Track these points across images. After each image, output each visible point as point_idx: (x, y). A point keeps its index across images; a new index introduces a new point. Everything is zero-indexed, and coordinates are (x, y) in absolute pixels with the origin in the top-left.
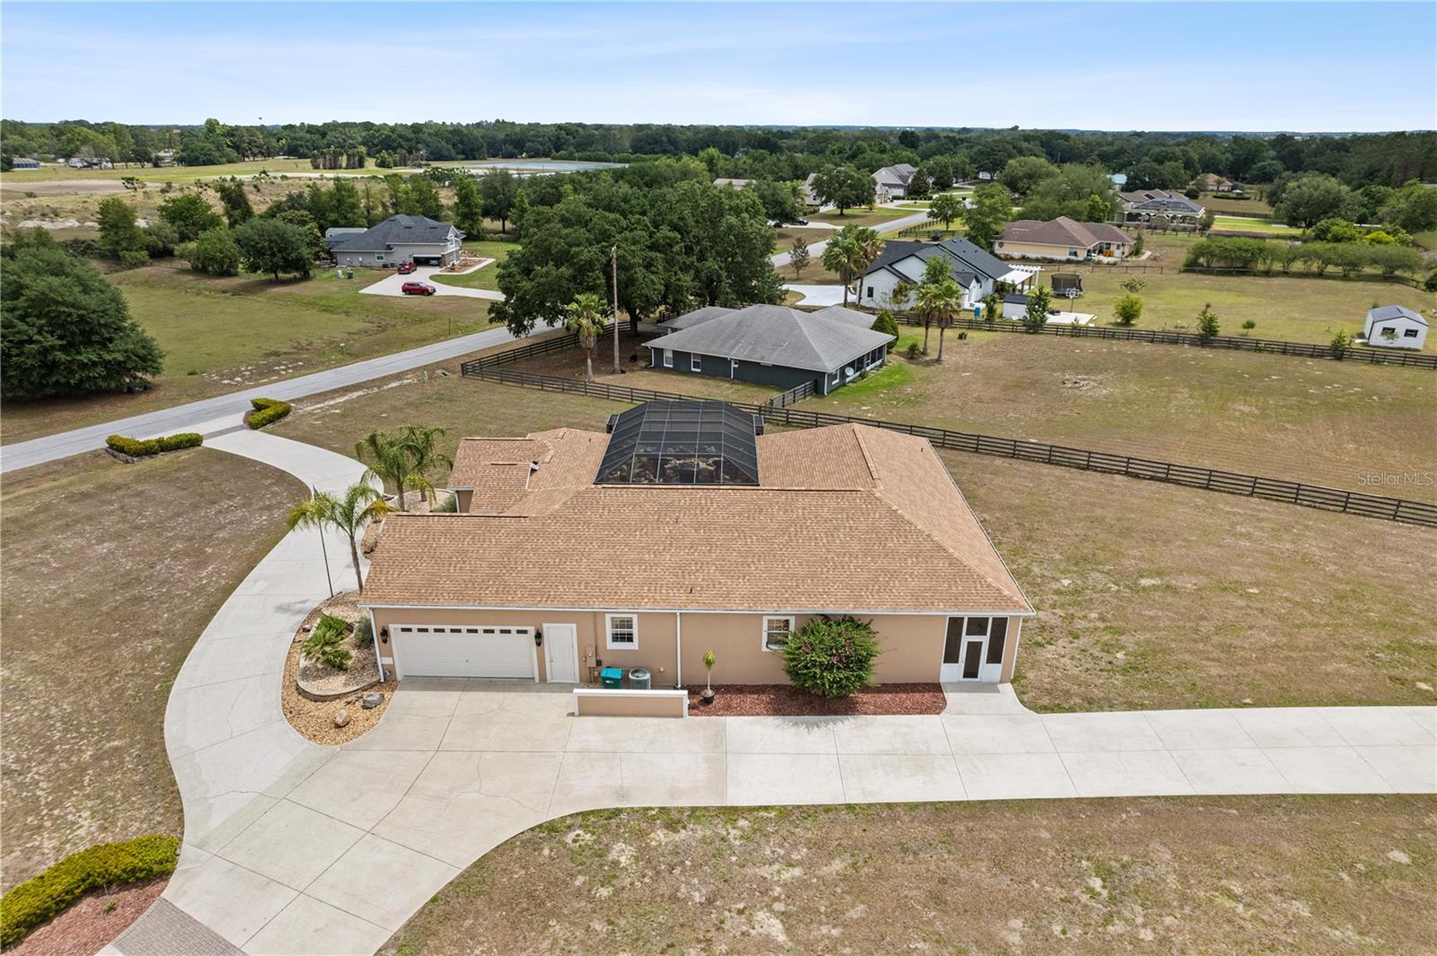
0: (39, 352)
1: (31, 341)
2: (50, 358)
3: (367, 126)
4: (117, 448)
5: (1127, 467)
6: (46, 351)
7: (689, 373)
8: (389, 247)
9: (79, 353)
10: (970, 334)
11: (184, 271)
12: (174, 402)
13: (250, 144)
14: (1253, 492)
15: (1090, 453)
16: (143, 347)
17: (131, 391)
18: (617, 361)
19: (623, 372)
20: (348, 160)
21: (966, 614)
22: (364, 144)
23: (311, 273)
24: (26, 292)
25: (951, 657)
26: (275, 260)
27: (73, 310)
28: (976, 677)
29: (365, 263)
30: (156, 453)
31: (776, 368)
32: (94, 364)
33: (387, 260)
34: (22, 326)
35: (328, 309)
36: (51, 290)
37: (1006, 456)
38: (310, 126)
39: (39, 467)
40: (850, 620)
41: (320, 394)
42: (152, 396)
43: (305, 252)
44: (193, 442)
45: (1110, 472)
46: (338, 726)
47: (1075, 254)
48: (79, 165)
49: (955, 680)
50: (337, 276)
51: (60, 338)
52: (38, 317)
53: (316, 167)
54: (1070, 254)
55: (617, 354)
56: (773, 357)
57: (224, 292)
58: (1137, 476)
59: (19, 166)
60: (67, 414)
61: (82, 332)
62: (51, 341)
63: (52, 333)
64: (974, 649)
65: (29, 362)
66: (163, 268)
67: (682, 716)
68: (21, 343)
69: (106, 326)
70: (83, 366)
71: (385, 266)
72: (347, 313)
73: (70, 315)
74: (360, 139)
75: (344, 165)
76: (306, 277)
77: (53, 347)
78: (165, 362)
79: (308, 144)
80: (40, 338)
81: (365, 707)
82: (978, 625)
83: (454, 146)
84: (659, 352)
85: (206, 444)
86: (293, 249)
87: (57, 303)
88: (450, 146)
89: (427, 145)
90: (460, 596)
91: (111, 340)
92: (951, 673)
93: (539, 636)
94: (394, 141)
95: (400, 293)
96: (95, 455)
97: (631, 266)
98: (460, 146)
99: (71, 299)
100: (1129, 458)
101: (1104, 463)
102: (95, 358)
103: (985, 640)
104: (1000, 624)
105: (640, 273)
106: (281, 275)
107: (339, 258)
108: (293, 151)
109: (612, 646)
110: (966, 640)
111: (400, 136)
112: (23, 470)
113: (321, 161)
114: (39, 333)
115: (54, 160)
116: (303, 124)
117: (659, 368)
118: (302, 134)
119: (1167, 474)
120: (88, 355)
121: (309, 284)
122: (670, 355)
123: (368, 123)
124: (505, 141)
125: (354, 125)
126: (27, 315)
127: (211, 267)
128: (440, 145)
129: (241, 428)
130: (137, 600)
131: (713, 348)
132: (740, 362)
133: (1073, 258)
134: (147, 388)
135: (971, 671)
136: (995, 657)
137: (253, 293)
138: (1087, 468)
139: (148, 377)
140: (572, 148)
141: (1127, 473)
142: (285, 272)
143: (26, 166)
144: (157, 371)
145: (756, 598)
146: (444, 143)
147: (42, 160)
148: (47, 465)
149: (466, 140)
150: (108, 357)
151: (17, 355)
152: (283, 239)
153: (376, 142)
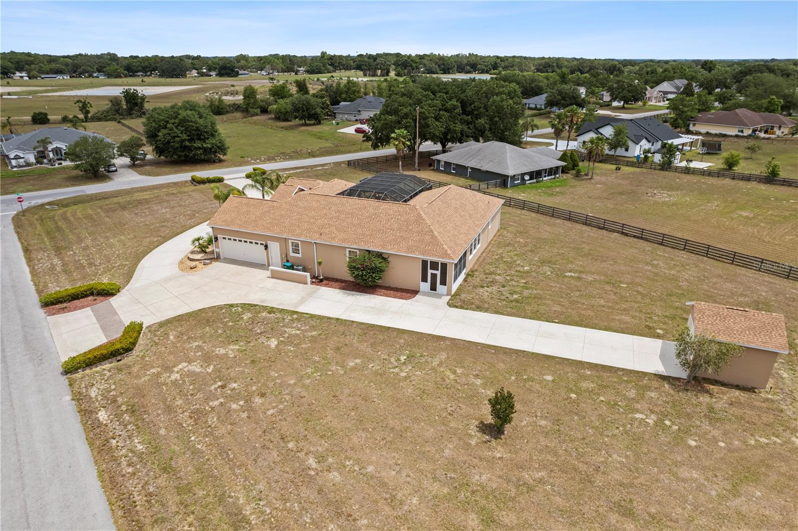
0: (180, 142)
1: (178, 137)
2: (184, 144)
3: (398, 55)
4: (195, 181)
5: (623, 230)
6: (183, 141)
7: (450, 173)
8: (359, 111)
9: (195, 143)
10: (623, 168)
11: (271, 119)
12: (227, 167)
13: (339, 63)
14: (685, 248)
15: (605, 220)
16: (220, 143)
17: (214, 162)
18: (417, 165)
19: (419, 170)
20: (381, 72)
21: (429, 258)
22: (394, 64)
23: (322, 122)
24: (179, 116)
25: (424, 279)
26: (304, 113)
27: (193, 124)
28: (436, 291)
29: (348, 118)
30: (205, 183)
31: (487, 172)
32: (200, 148)
33: (358, 117)
34: (176, 130)
35: (320, 138)
36: (187, 116)
37: (566, 219)
38: (370, 55)
39: (165, 184)
40: (380, 255)
41: (284, 169)
42: (221, 164)
43: (319, 110)
44: (220, 180)
45: (614, 231)
46: (191, 268)
47: (742, 132)
48: (265, 74)
49: (427, 291)
50: (332, 124)
51: (188, 136)
52: (182, 127)
53: (365, 75)
54: (739, 131)
55: (417, 161)
56: (486, 167)
57: (282, 128)
58: (627, 235)
59: (241, 74)
60: (187, 168)
61: (198, 134)
62: (185, 137)
63: (185, 133)
64: (434, 276)
65: (177, 145)
66: (264, 117)
67: (307, 284)
68: (174, 137)
69: (206, 132)
70: (196, 148)
71: (357, 120)
72: (327, 140)
73: (193, 126)
74: (393, 62)
75: (379, 74)
76: (319, 123)
77: (185, 140)
78: (229, 152)
79: (367, 64)
80: (181, 135)
81: (204, 264)
82: (434, 265)
83: (439, 66)
84: (439, 161)
85: (225, 182)
86: (313, 109)
87: (189, 121)
88: (437, 66)
89: (425, 65)
90: (240, 226)
91: (208, 139)
92: (425, 286)
93: (266, 247)
94: (409, 63)
95: (354, 132)
96: (186, 182)
97: (427, 118)
98: (442, 66)
99: (193, 120)
100: (624, 224)
101: (613, 227)
102: (200, 145)
103: (438, 273)
104: (444, 266)
105: (431, 121)
106: (308, 122)
107: (337, 115)
108: (359, 68)
109: (292, 254)
110: (430, 272)
111: (412, 61)
112: (160, 184)
113: (368, 73)
114: (182, 133)
115: (257, 72)
116: (367, 54)
117: (438, 170)
118: (366, 59)
119: (642, 235)
120: (198, 144)
121: (319, 126)
122: (443, 163)
123: (398, 53)
124: (467, 64)
125: (390, 54)
126: (178, 126)
127: (282, 117)
128: (431, 66)
129: (244, 177)
130: (163, 226)
131: (461, 161)
132: (472, 168)
133: (740, 134)
134: (220, 161)
135: (433, 288)
136: (443, 282)
137: (292, 129)
138: (603, 228)
139: (221, 156)
140: (501, 69)
141: (623, 233)
142: (309, 120)
143: (244, 74)
144: (225, 154)
145: (344, 240)
146: (434, 65)
147: (251, 72)
148: (168, 184)
149: (446, 63)
150: (205, 145)
151: (173, 142)
152: (308, 103)
153: (400, 63)
